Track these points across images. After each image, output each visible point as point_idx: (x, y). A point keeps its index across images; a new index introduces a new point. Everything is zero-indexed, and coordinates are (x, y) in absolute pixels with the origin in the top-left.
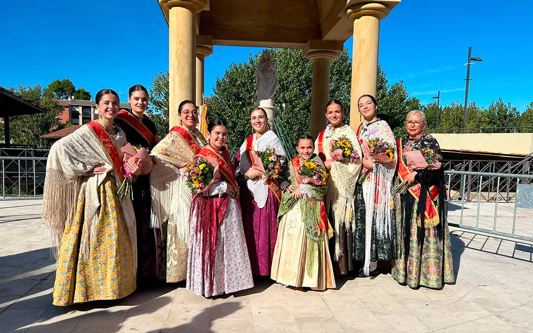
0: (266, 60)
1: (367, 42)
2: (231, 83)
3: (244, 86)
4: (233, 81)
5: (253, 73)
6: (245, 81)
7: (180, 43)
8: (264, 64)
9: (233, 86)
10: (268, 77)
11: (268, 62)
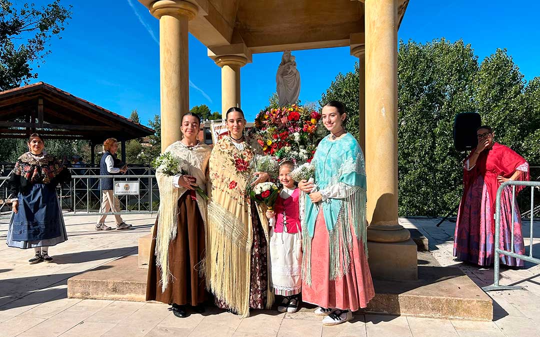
0: (287, 61)
1: (378, 25)
4: (338, 92)
7: (167, 52)
8: (284, 66)
10: (288, 79)
11: (288, 64)
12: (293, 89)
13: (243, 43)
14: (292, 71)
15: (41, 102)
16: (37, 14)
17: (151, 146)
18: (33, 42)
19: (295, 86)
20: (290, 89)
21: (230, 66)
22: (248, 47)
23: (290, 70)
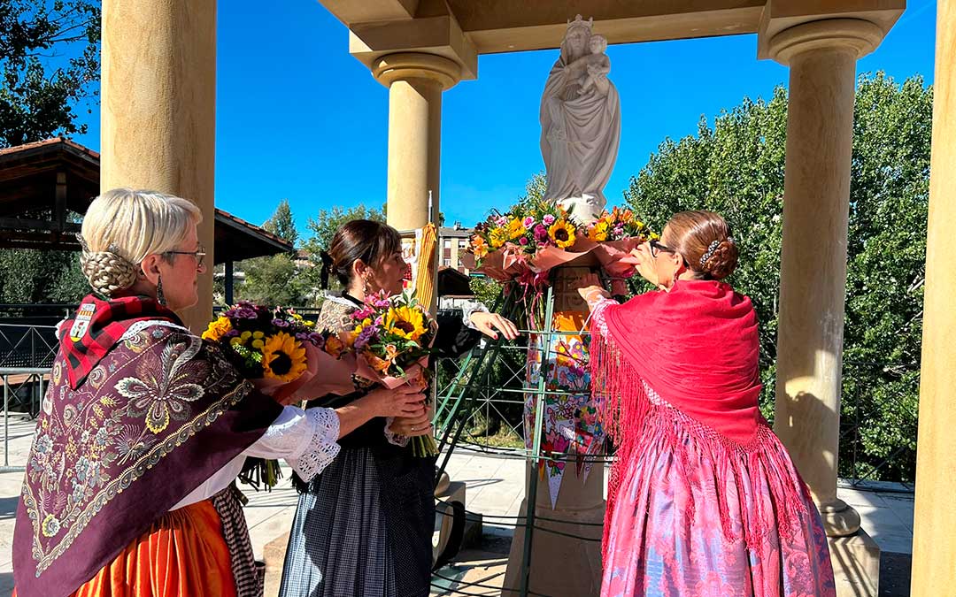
0: (578, 52)
2: (661, 179)
3: (686, 183)
4: (663, 175)
5: (706, 155)
6: (688, 173)
8: (567, 70)
9: (665, 184)
10: (580, 113)
11: (582, 61)
12: (594, 145)
13: (448, 14)
14: (594, 85)
15: (61, 178)
16: (86, 11)
17: (313, 265)
18: (80, 65)
19: (603, 133)
20: (586, 146)
21: (412, 81)
22: (464, 30)
23: (589, 82)
